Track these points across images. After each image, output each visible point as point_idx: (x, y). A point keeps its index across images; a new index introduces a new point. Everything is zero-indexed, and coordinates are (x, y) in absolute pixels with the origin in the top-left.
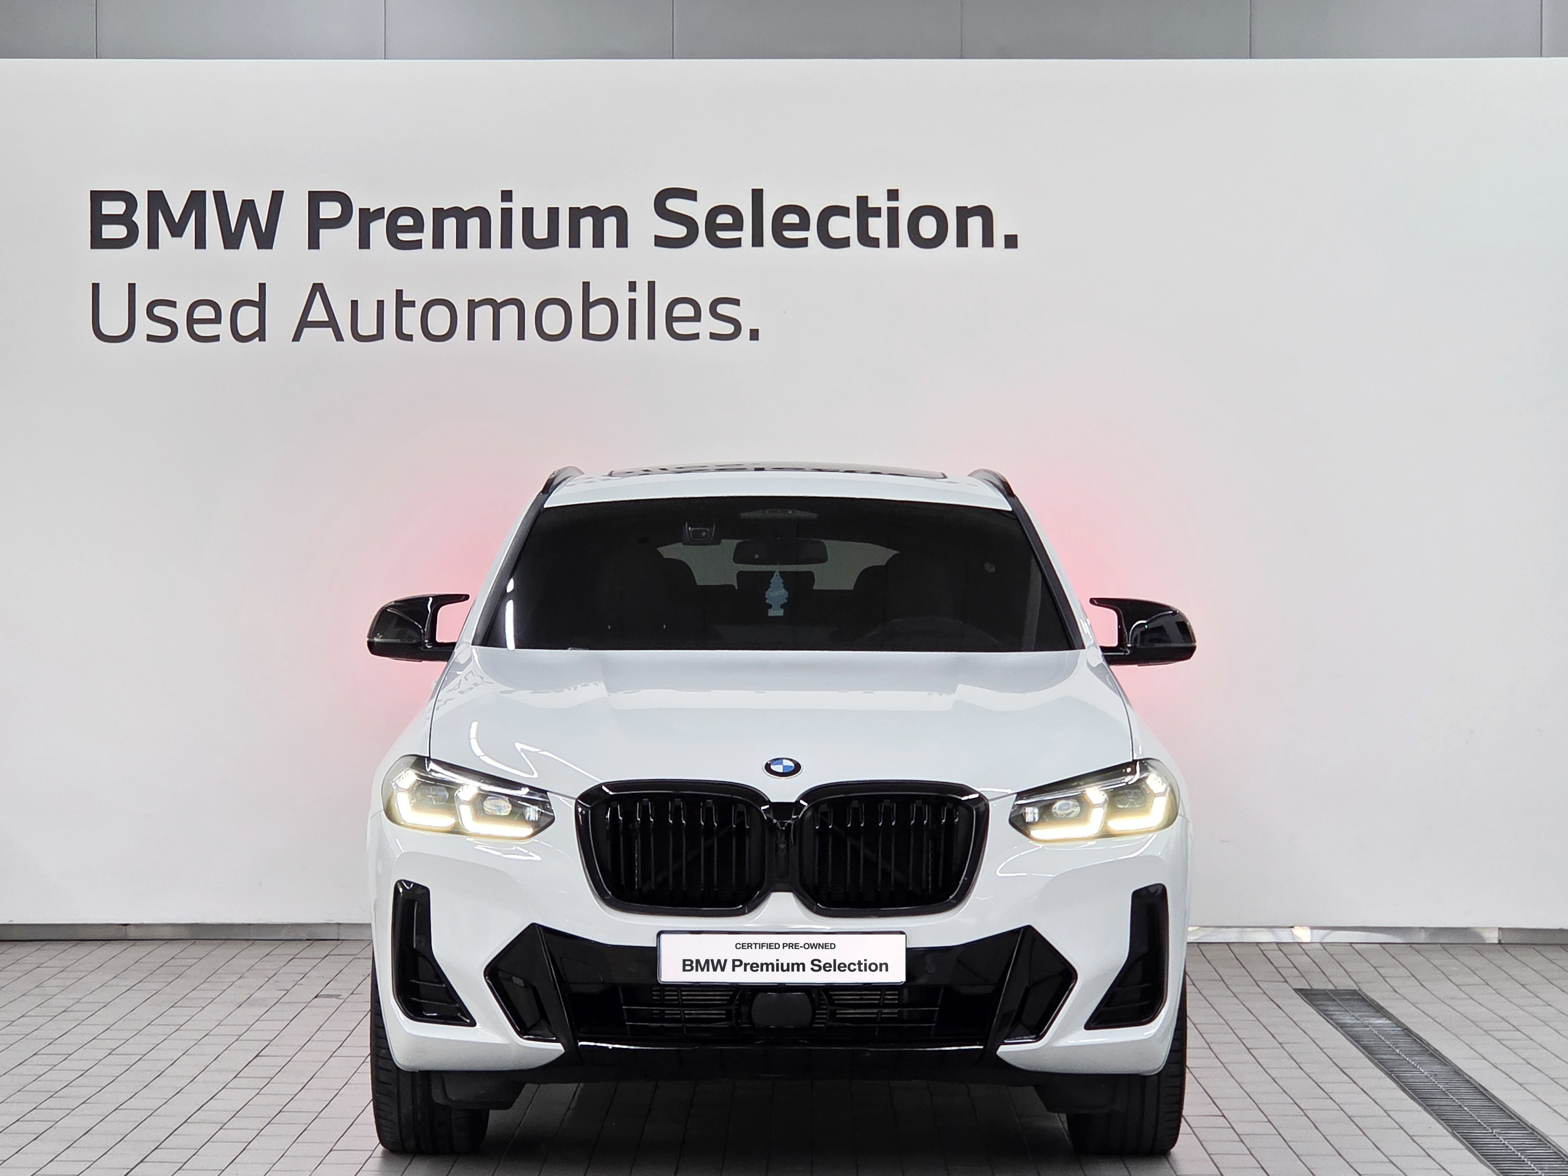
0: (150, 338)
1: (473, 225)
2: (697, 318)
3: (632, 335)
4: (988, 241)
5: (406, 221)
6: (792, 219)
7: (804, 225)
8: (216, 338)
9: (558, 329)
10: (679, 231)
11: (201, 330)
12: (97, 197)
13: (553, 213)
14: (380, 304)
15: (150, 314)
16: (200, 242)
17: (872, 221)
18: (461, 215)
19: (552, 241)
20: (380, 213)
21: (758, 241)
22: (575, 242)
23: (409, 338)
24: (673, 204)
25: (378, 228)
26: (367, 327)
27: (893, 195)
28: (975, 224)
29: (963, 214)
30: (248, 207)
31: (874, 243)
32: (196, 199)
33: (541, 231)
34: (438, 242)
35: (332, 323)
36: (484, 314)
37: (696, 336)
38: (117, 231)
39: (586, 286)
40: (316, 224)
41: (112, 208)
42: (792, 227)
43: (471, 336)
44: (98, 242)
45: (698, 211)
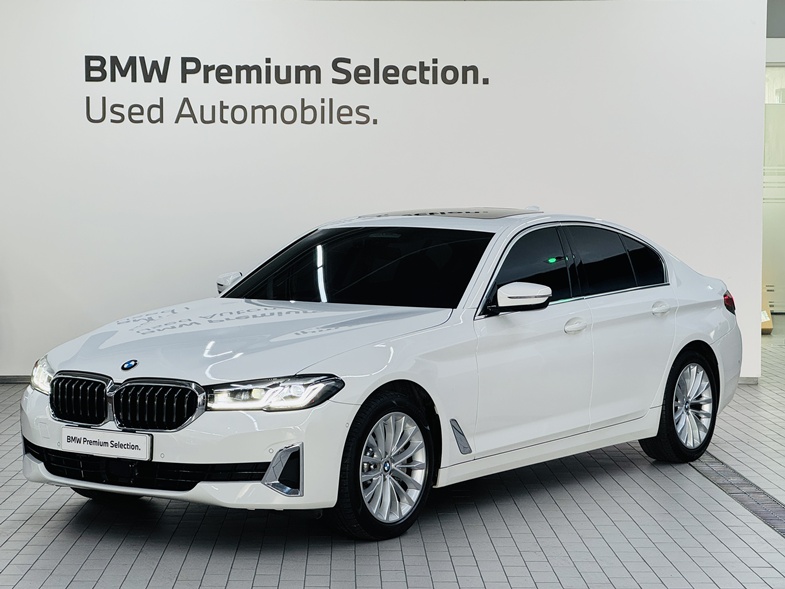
0: (112, 121)
1: (254, 73)
2: (351, 114)
3: (323, 122)
4: (476, 81)
5: (224, 71)
6: (391, 71)
7: (397, 74)
8: (141, 121)
9: (291, 119)
10: (343, 77)
11: (134, 117)
12: (88, 59)
13: (288, 68)
14: (214, 107)
15: (113, 111)
16: (134, 79)
17: (426, 73)
18: (248, 69)
19: (288, 80)
20: (213, 67)
21: (377, 81)
22: (298, 81)
23: (226, 122)
24: (340, 65)
25: (212, 74)
26: (208, 117)
27: (435, 61)
28: (470, 74)
29: (465, 69)
30: (155, 64)
31: (427, 82)
32: (132, 61)
33: (283, 76)
34: (238, 81)
35: (192, 115)
36: (259, 112)
37: (350, 122)
38: (98, 74)
39: (303, 100)
40: (185, 72)
41: (95, 63)
42: (391, 75)
43: (253, 122)
44: (89, 79)
45: (351, 68)
